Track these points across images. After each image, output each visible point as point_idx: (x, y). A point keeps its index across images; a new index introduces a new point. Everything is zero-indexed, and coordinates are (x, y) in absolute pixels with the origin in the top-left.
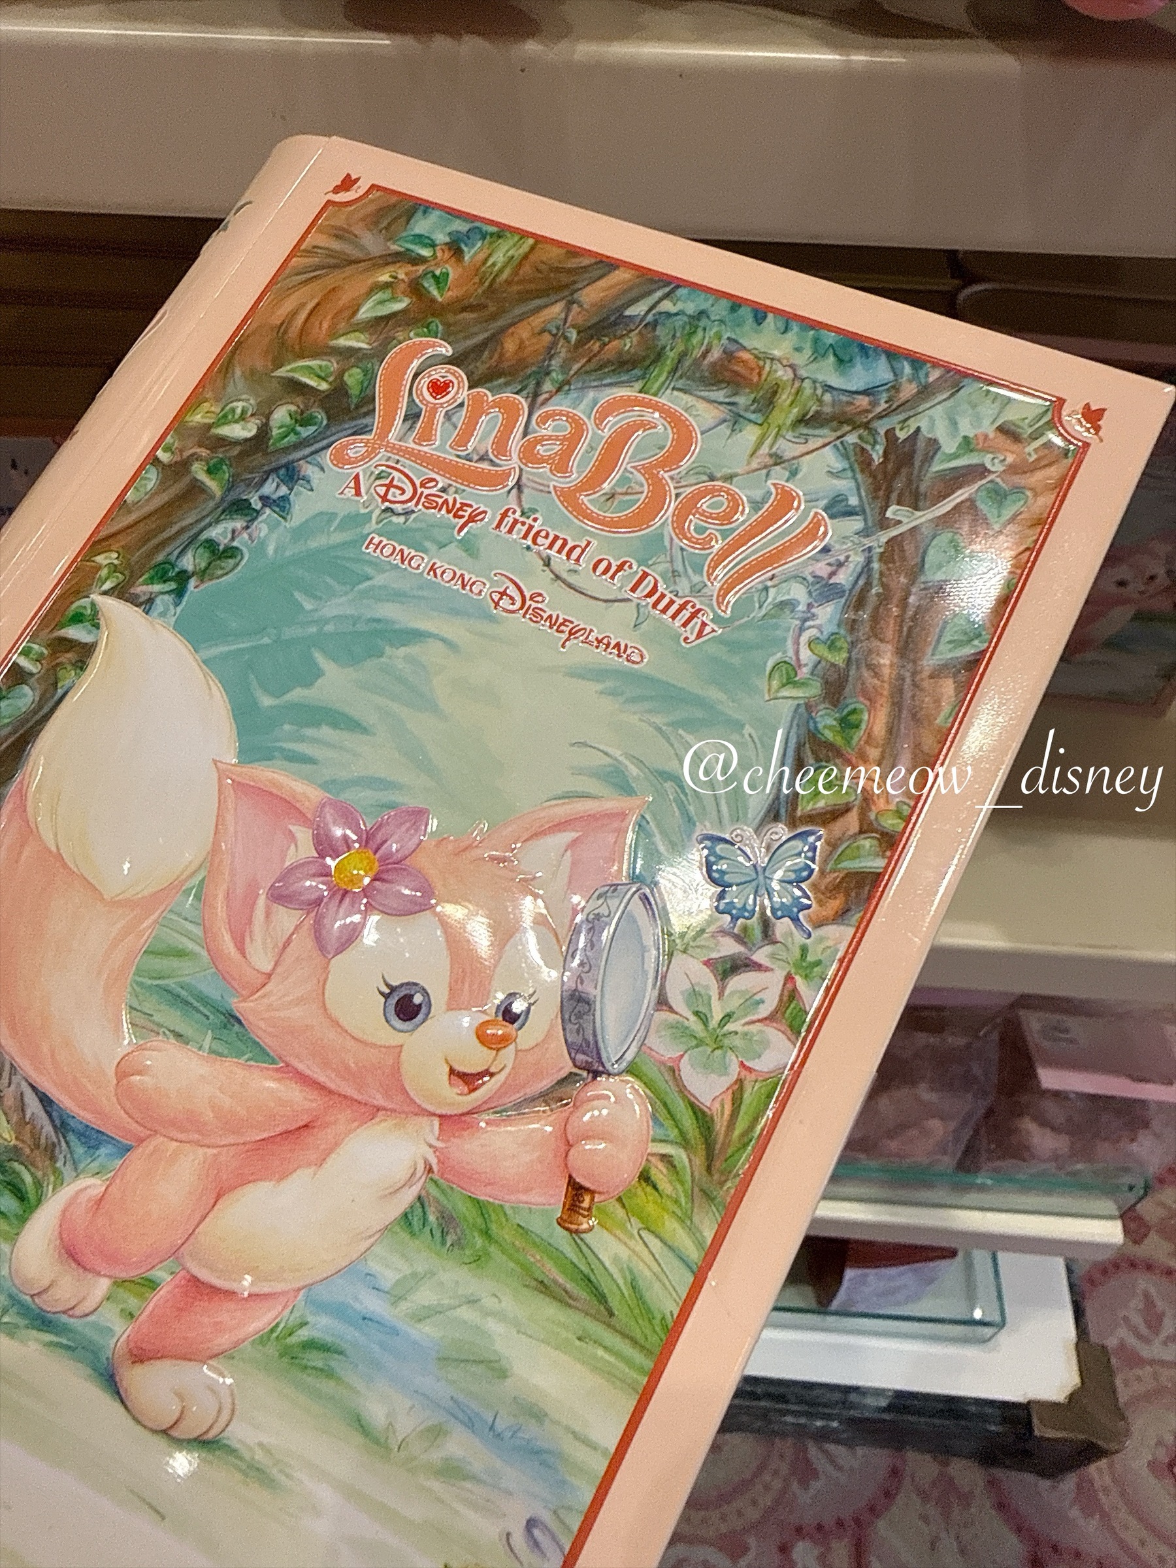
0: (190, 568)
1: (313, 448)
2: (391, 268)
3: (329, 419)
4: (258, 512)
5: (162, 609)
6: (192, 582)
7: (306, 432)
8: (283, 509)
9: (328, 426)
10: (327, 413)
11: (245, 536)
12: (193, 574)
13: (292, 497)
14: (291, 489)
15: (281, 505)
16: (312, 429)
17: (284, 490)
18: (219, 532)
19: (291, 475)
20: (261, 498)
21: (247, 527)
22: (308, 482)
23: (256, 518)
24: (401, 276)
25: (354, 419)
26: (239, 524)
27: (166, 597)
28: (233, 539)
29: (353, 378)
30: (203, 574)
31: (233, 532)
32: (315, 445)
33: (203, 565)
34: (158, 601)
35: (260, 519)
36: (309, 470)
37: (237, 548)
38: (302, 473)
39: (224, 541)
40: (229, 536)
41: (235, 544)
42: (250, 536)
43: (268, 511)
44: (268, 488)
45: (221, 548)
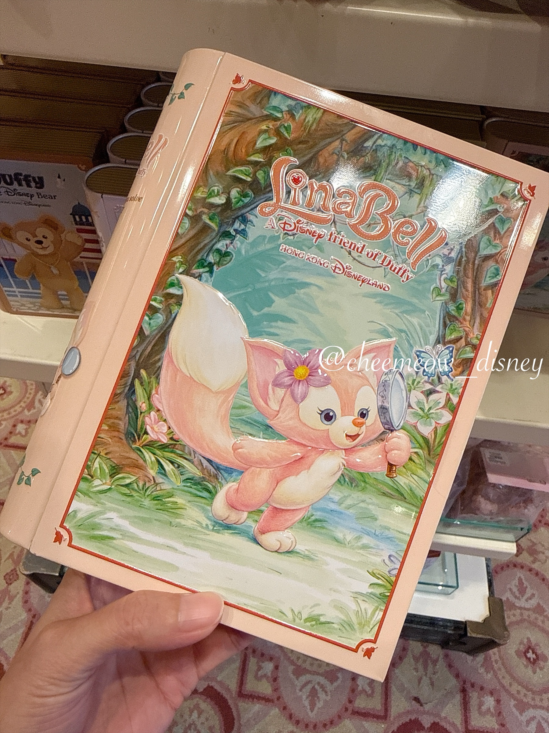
0: (213, 261)
1: (251, 207)
2: (267, 122)
3: (254, 194)
4: (235, 236)
5: (205, 279)
6: (215, 268)
7: (247, 200)
8: (244, 234)
9: (254, 198)
10: (253, 191)
11: (232, 247)
12: (215, 263)
13: (247, 229)
14: (246, 226)
15: (243, 233)
16: (248, 199)
17: (243, 227)
18: (221, 245)
19: (245, 220)
20: (235, 230)
21: (232, 243)
22: (252, 222)
23: (234, 239)
24: (271, 127)
25: (264, 194)
26: (228, 242)
27: (206, 274)
28: (227, 248)
29: (260, 175)
30: (219, 264)
31: (227, 245)
32: (251, 205)
33: (218, 260)
34: (203, 275)
35: (236, 239)
36: (251, 217)
37: (229, 252)
38: (249, 219)
39: (224, 249)
40: (225, 247)
41: (228, 250)
42: (233, 246)
43: (238, 235)
44: (237, 225)
45: (223, 252)
